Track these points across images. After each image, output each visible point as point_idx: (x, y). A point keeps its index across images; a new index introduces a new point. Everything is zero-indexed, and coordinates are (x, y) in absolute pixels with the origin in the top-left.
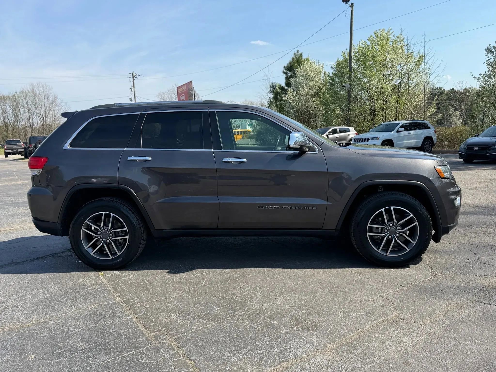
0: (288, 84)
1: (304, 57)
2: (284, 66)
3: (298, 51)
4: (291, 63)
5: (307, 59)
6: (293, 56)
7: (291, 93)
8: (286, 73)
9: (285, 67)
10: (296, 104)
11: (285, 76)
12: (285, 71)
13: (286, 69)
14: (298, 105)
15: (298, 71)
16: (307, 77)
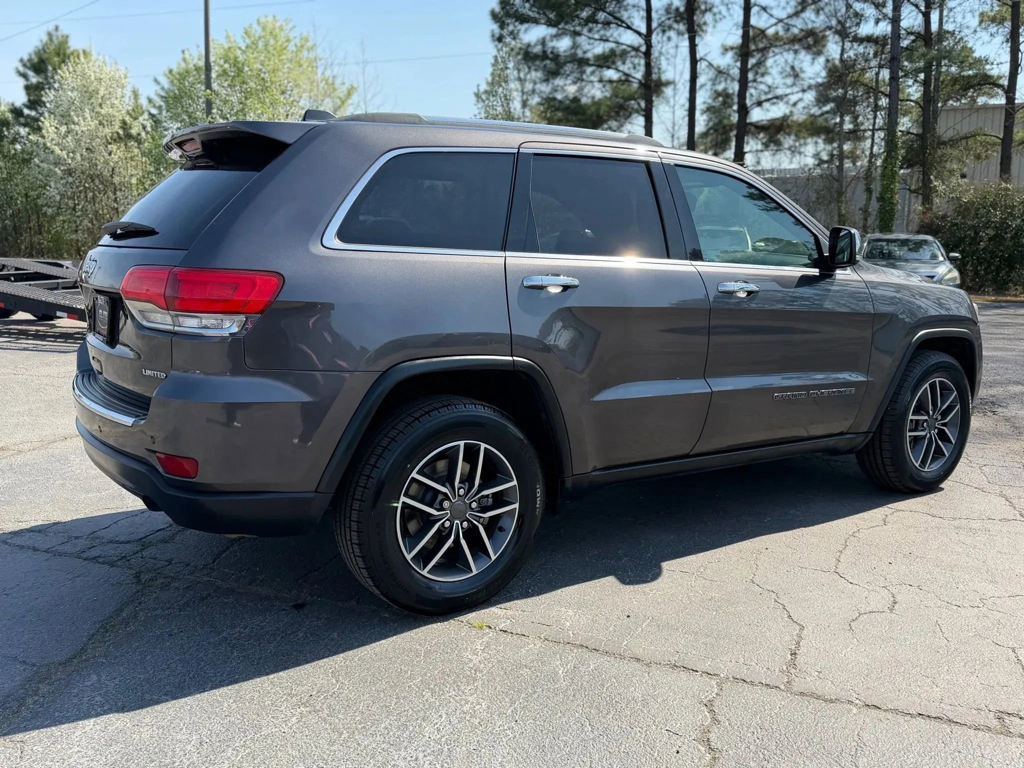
0: (35, 103)
1: (74, 44)
2: (19, 57)
3: (57, 28)
4: (38, 53)
5: (84, 52)
6: (45, 38)
7: (51, 126)
8: (24, 76)
9: (21, 60)
10: (68, 156)
11: (22, 82)
12: (21, 69)
13: (25, 65)
14: (73, 159)
15: (64, 75)
16: (88, 94)
